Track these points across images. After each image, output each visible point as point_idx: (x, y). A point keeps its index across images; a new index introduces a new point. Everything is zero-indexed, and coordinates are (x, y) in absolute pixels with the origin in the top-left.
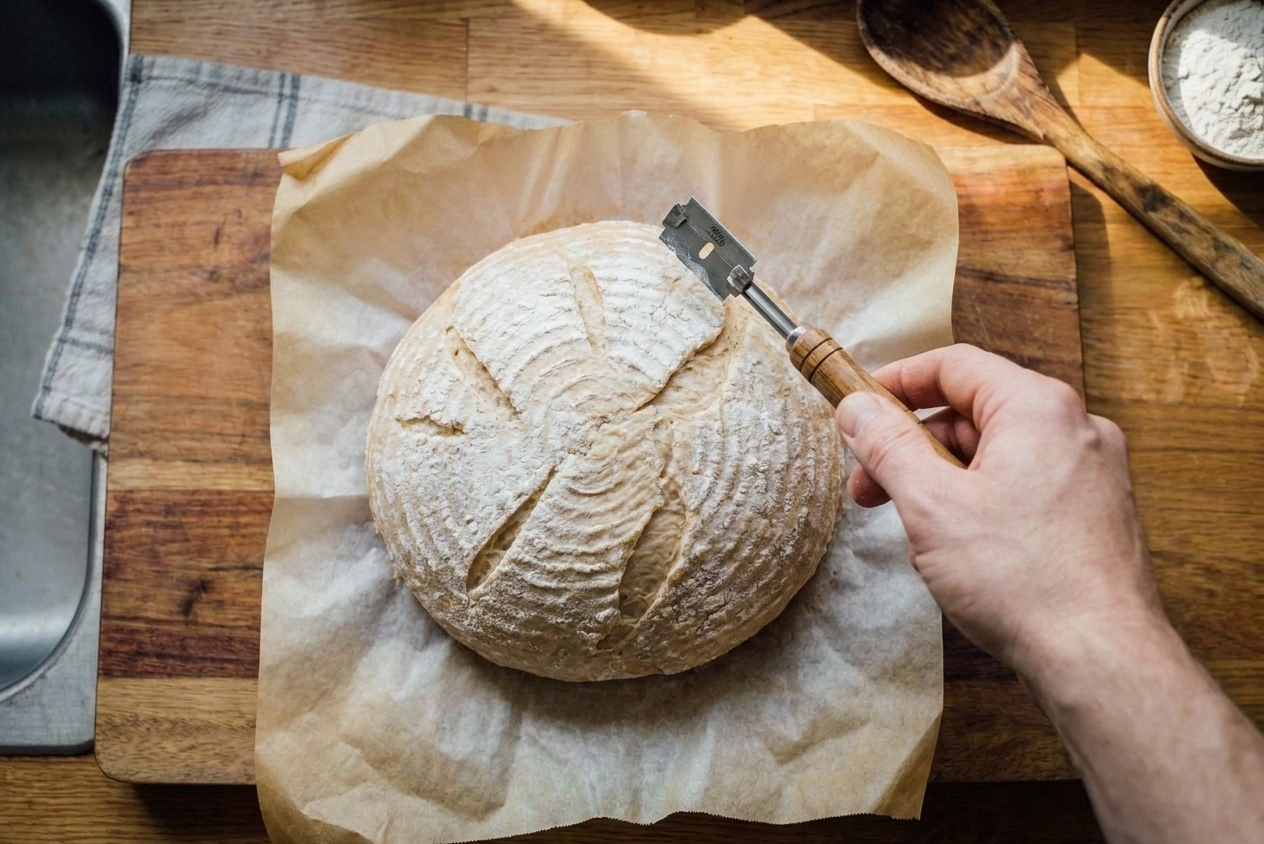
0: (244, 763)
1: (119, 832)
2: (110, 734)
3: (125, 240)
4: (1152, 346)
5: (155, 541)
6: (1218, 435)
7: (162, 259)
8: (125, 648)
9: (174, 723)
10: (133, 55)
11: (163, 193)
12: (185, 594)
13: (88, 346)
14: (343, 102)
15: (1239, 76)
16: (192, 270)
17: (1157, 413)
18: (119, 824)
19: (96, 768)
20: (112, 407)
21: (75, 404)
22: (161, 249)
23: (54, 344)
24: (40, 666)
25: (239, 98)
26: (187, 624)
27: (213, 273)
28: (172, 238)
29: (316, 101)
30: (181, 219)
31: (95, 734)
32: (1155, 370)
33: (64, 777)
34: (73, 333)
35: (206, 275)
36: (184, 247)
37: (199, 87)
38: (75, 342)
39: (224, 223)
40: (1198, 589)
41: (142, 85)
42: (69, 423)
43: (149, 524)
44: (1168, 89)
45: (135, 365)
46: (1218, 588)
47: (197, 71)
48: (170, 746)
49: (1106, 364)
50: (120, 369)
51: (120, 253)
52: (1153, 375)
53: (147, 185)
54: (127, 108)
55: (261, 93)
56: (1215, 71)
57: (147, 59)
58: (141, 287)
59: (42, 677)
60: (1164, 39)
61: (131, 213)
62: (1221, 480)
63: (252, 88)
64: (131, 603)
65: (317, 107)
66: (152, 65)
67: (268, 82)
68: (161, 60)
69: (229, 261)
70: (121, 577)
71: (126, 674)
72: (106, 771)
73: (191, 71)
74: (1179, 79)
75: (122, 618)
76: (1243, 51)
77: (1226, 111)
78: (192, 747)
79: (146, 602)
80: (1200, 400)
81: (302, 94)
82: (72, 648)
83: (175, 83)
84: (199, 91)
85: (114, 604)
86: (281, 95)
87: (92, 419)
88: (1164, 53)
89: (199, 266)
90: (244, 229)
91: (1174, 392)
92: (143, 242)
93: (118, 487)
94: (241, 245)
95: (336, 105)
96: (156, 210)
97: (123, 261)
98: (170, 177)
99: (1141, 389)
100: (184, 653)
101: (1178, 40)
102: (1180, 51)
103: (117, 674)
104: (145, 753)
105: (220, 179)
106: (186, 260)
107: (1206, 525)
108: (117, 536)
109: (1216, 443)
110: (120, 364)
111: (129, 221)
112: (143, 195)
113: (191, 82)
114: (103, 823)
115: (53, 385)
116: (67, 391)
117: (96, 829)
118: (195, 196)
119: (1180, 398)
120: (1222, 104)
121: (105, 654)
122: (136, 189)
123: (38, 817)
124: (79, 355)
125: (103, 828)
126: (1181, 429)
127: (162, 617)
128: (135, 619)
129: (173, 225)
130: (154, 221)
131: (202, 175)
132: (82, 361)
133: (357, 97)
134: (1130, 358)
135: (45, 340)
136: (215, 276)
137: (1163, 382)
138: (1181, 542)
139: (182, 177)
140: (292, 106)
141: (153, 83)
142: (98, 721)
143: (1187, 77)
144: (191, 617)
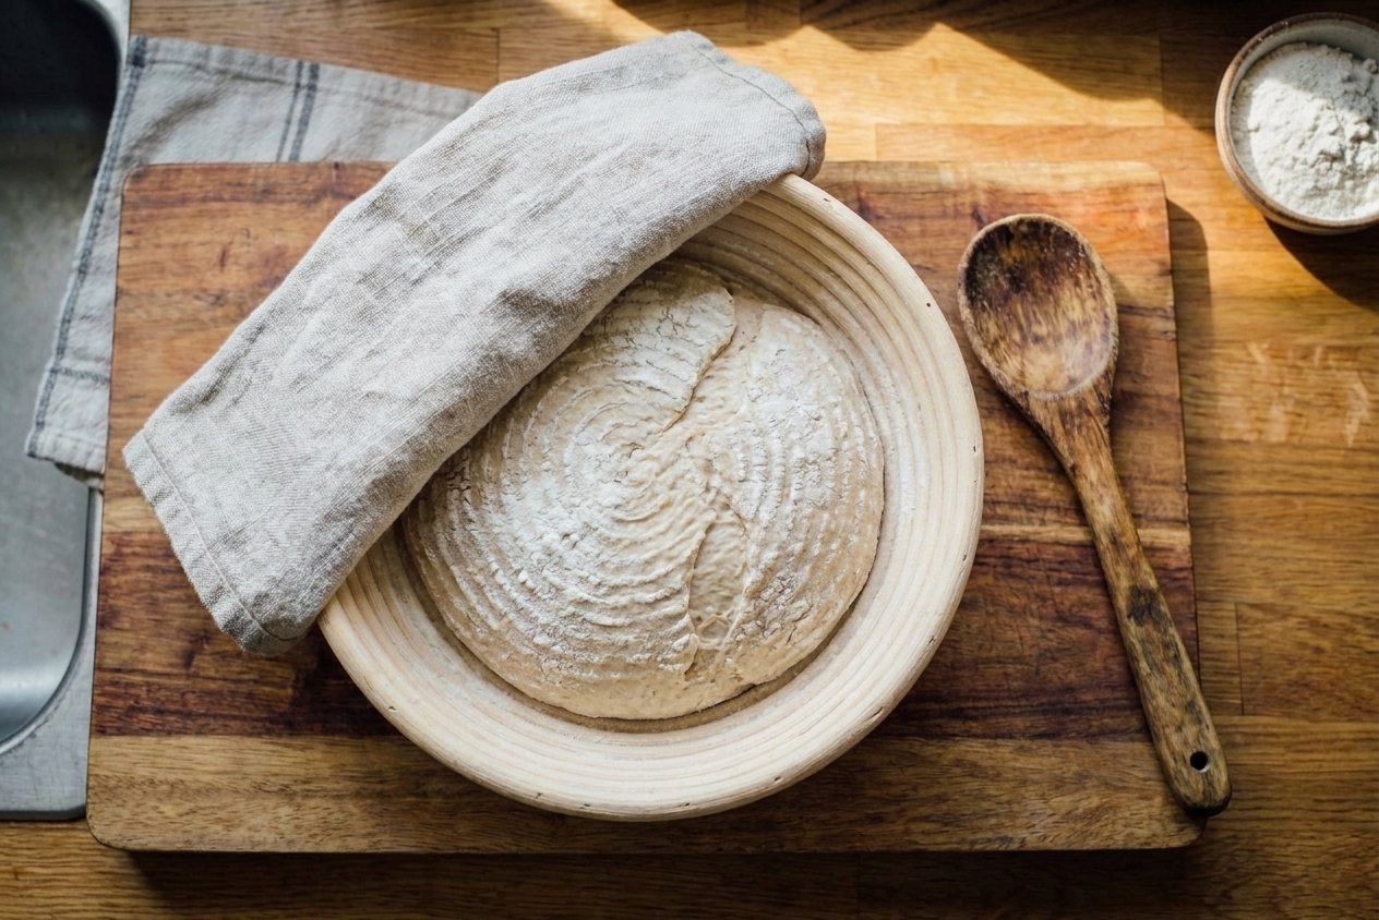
0: (250, 829)
1: (113, 905)
2: (104, 797)
3: (122, 262)
4: (1253, 382)
5: (153, 587)
6: (1326, 478)
7: (161, 282)
8: (120, 703)
9: (173, 785)
10: (134, 38)
11: (165, 211)
12: (186, 644)
13: (83, 375)
14: (366, 93)
15: (1315, 128)
16: (196, 293)
17: (1258, 454)
18: (111, 897)
19: (89, 835)
20: (108, 441)
21: (72, 439)
22: (162, 271)
23: (46, 375)
24: (30, 723)
25: (252, 86)
26: (188, 676)
27: (218, 298)
28: (173, 260)
29: (337, 92)
30: (185, 238)
31: (88, 797)
32: (1254, 408)
33: (56, 845)
34: (66, 363)
35: (212, 299)
36: (188, 268)
37: (208, 73)
38: (68, 372)
39: (231, 243)
40: (1303, 645)
41: (145, 70)
42: (64, 459)
43: (148, 568)
44: (1236, 142)
45: (132, 397)
46: (1326, 644)
47: (206, 55)
48: (169, 810)
49: (1204, 402)
50: (118, 401)
51: (117, 276)
52: (1254, 414)
53: (146, 201)
54: (128, 94)
55: (276, 81)
56: (1288, 123)
57: (151, 42)
58: (140, 312)
59: (32, 735)
60: (1233, 89)
61: (130, 233)
62: (1329, 527)
63: (266, 75)
64: (126, 655)
65: (338, 98)
66: (156, 49)
67: (282, 71)
68: (166, 42)
69: (237, 285)
70: (118, 625)
71: (120, 732)
72: (99, 836)
73: (199, 55)
74: (1249, 131)
75: (118, 671)
76: (1320, 102)
77: (1299, 167)
78: (193, 812)
79: (144, 653)
80: (1304, 440)
81: (321, 84)
82: (65, 704)
83: (182, 67)
84: (207, 77)
85: (108, 655)
86: (298, 85)
87: (89, 454)
88: (1233, 104)
89: (204, 291)
90: (252, 249)
91: (1277, 432)
92: (144, 263)
93: (114, 529)
94: (249, 267)
95: (359, 95)
96: (157, 228)
97: (121, 284)
98: (171, 193)
99: (1241, 427)
100: (184, 709)
101: (1249, 90)
102: (1251, 103)
103: (109, 731)
104: (142, 818)
105: (227, 196)
106: (189, 283)
107: (1312, 576)
108: (114, 581)
109: (1321, 486)
110: (117, 396)
111: (127, 241)
112: (144, 212)
113: (198, 67)
114: (98, 896)
115: (48, 419)
116: (62, 426)
117: (90, 901)
118: (200, 214)
119: (1283, 439)
120: (1295, 160)
121: (98, 710)
122: (136, 207)
123: (27, 888)
124: (74, 386)
125: (94, 901)
126: (1285, 472)
127: (160, 669)
128: (132, 671)
129: (175, 246)
130: (155, 241)
131: (207, 192)
132: (76, 392)
133: (382, 89)
134: (1229, 395)
135: (35, 371)
136: (221, 302)
137: (1265, 420)
138: (1285, 593)
139: (184, 194)
140: (310, 97)
141: (156, 67)
142: (91, 783)
143: (1257, 130)
144: (192, 670)
